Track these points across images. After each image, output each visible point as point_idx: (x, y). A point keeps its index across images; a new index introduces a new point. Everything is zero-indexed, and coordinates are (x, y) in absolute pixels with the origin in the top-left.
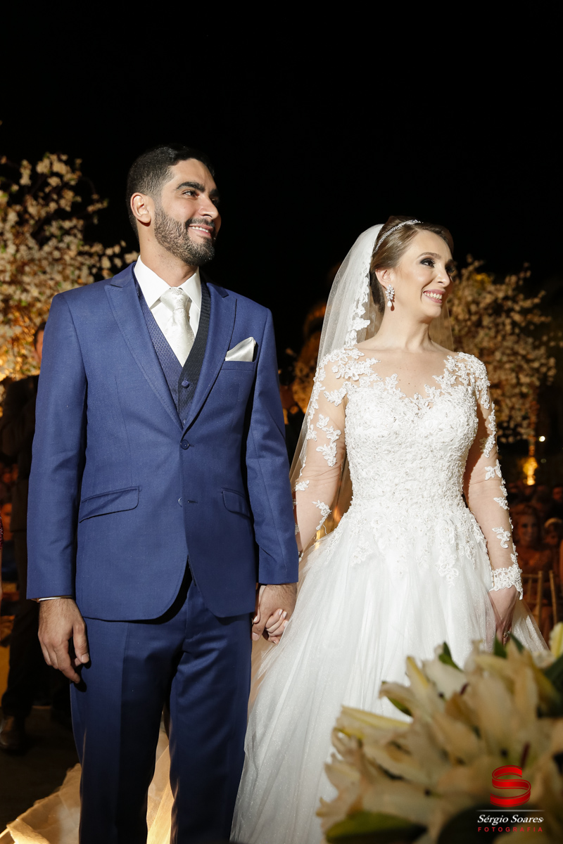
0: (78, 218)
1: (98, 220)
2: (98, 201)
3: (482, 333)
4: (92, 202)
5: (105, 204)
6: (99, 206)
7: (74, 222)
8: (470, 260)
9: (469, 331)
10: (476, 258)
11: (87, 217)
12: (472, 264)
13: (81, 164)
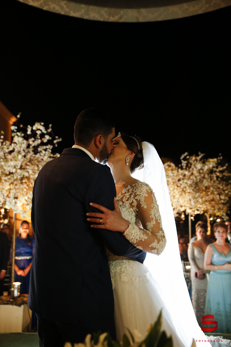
0: (51, 145)
1: (58, 145)
2: (58, 139)
3: (205, 181)
4: (55, 139)
5: (61, 140)
6: (59, 140)
7: (49, 146)
8: (200, 153)
9: (200, 180)
10: (202, 153)
11: (53, 144)
12: (200, 155)
13: (52, 126)
